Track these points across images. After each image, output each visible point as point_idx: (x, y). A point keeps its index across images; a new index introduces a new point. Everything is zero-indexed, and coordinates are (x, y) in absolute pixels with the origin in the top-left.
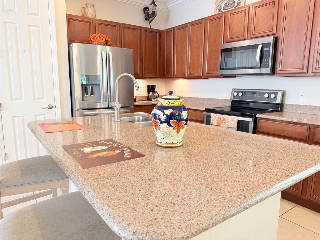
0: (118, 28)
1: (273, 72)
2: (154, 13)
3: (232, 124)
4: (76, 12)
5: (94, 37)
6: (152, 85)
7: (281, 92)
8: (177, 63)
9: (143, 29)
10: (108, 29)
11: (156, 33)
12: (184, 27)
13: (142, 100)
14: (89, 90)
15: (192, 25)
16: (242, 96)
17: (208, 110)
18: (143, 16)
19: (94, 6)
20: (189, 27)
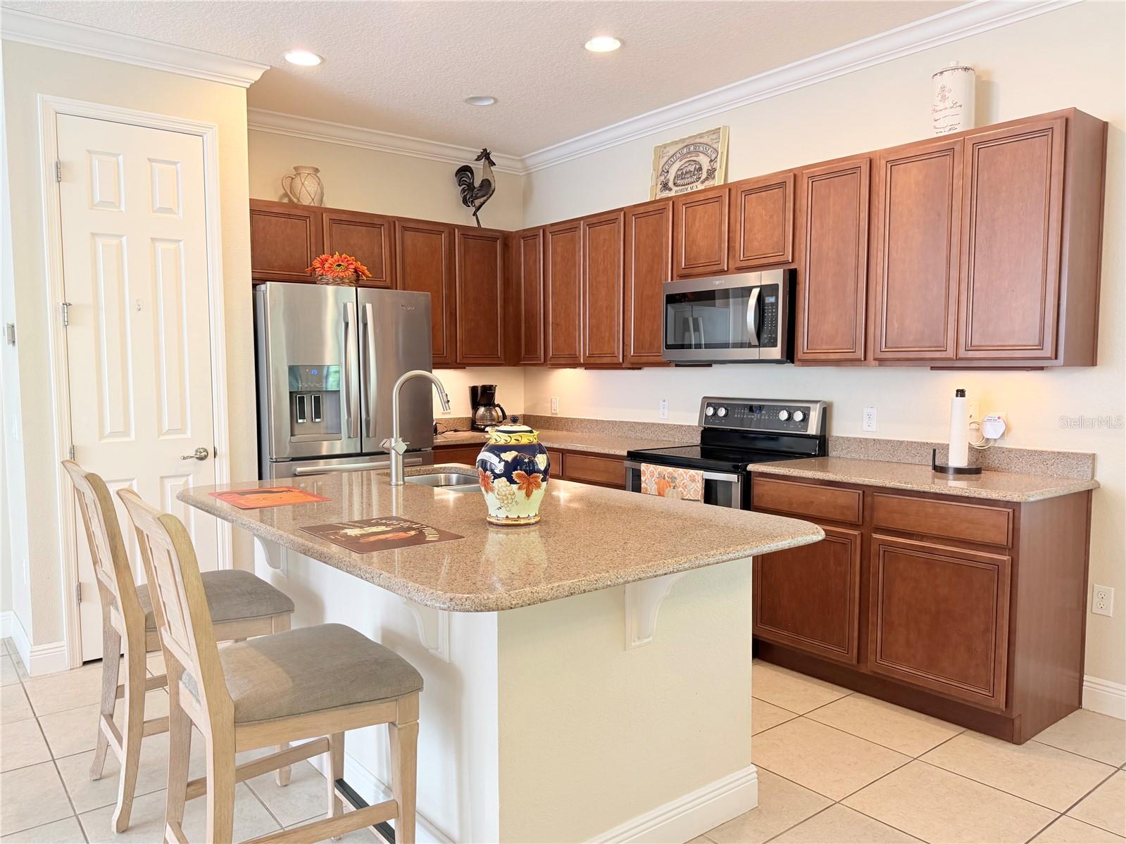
0: (387, 233)
1: (790, 355)
2: (486, 184)
3: (692, 491)
4: (270, 195)
5: (323, 262)
6: (484, 387)
7: (818, 404)
8: (556, 324)
9: (456, 230)
10: (358, 236)
11: (495, 239)
12: (570, 226)
13: (456, 431)
14: (309, 408)
15: (591, 226)
16: (726, 415)
17: (636, 456)
18: (455, 191)
19: (317, 170)
20: (584, 230)
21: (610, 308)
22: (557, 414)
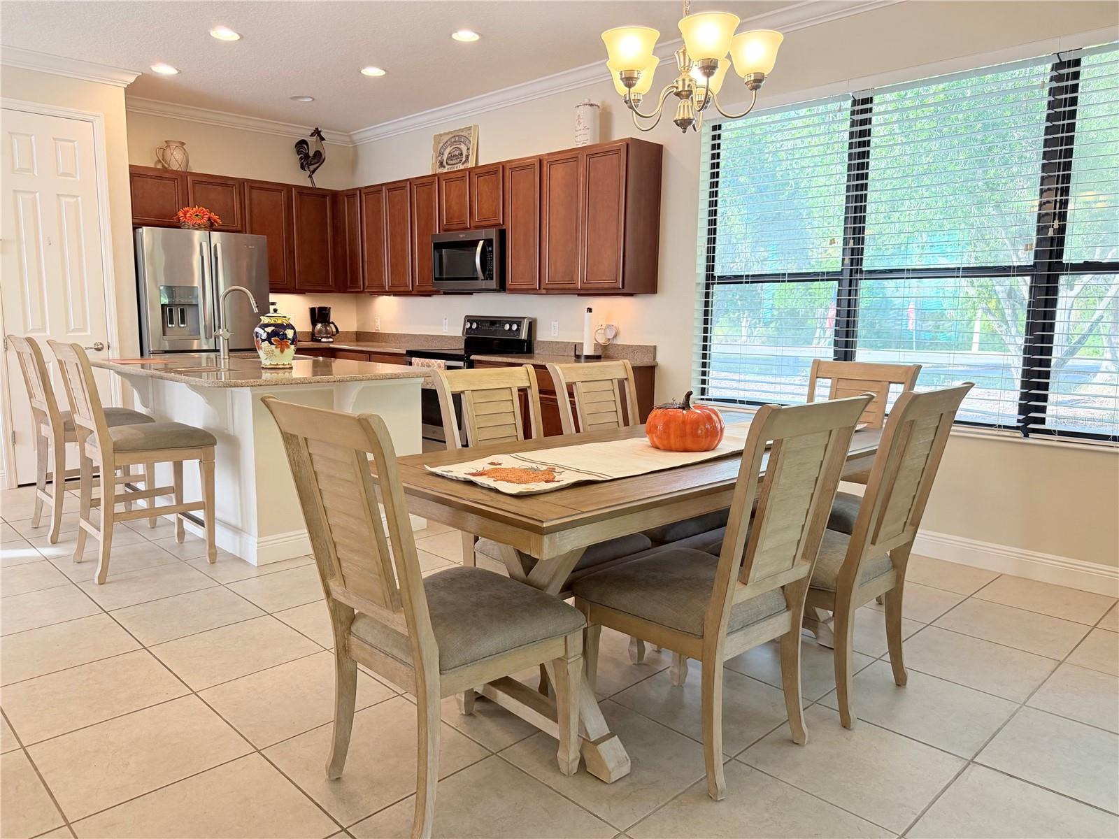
0: (237, 190)
2: (318, 155)
4: (148, 162)
5: (185, 214)
8: (369, 262)
9: (294, 189)
10: (216, 194)
11: (325, 196)
12: (375, 190)
14: (177, 316)
15: (390, 190)
16: (477, 328)
17: (412, 353)
19: (183, 144)
20: (386, 192)
22: (378, 330)
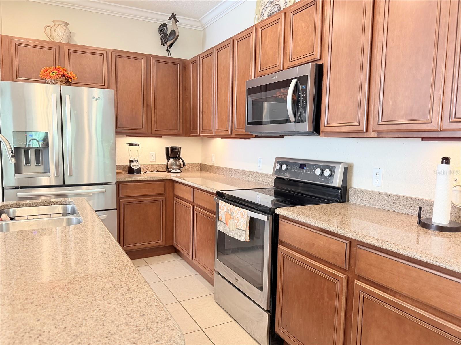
1: (316, 129)
2: (174, 34)
3: (242, 223)
6: (172, 148)
7: (341, 165)
9: (151, 58)
11: (177, 64)
12: (210, 52)
13: (157, 171)
14: (33, 157)
15: (219, 50)
19: (66, 24)
20: (215, 51)
21: (226, 100)
22: (214, 164)
